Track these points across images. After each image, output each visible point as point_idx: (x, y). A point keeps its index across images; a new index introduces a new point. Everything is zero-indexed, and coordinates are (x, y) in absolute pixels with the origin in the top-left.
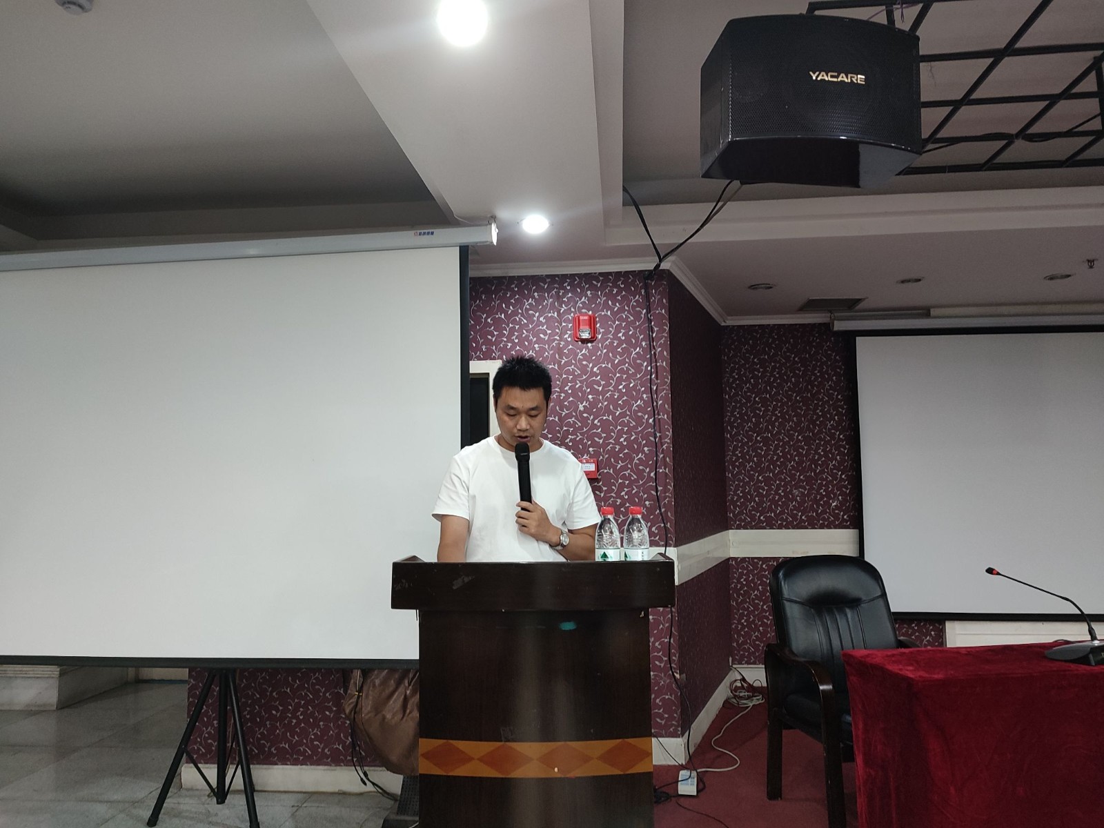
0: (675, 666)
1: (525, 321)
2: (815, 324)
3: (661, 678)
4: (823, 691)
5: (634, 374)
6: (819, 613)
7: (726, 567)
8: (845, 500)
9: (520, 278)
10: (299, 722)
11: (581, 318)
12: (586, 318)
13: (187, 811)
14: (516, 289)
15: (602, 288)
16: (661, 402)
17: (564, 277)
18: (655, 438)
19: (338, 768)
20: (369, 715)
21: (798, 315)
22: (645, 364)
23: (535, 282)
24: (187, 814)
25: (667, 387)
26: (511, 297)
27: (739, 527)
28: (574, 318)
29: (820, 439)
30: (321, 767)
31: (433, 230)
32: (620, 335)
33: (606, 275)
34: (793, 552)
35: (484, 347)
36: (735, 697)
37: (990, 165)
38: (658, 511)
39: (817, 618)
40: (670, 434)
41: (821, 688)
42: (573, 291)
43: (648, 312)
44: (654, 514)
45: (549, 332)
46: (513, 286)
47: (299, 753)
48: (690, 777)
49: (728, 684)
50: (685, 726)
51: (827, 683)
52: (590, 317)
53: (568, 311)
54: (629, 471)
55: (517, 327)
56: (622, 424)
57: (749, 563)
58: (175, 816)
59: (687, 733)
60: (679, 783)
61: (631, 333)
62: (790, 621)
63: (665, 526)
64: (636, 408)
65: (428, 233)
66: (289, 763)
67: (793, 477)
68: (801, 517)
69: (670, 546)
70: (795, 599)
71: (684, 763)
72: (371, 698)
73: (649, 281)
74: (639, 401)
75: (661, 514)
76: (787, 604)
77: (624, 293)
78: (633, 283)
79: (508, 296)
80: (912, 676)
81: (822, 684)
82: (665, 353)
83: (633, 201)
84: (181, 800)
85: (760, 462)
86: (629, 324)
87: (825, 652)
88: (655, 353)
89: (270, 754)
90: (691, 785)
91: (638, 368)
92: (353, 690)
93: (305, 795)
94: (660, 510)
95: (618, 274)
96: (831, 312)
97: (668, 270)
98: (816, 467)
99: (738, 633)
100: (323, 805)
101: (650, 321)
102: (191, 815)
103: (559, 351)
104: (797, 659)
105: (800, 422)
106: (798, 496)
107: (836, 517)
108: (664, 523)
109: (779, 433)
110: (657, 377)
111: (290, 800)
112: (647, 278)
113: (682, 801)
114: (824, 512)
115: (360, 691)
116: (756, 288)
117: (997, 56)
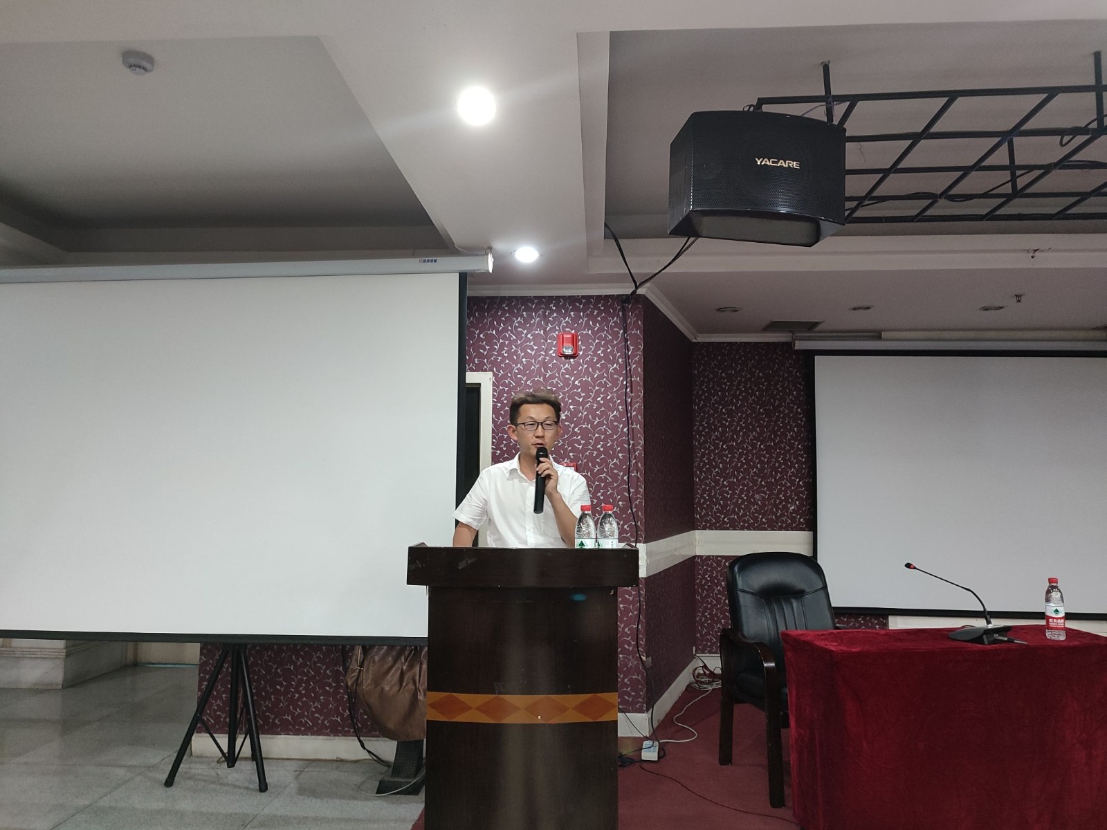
0: (642, 650)
1: (515, 338)
2: (778, 342)
3: (629, 660)
4: (767, 668)
5: (612, 388)
6: (769, 603)
7: (691, 565)
8: (801, 505)
9: (510, 299)
10: (301, 696)
11: (565, 336)
12: (569, 336)
13: (199, 774)
14: (507, 308)
15: (584, 310)
16: (635, 413)
17: (550, 299)
18: (629, 445)
19: (337, 738)
20: (370, 687)
21: (762, 335)
22: (621, 379)
23: (525, 301)
24: (199, 777)
25: (640, 400)
26: (502, 315)
27: (704, 528)
28: (558, 336)
29: (780, 448)
30: (321, 737)
31: (435, 258)
32: (600, 352)
33: (588, 298)
35: (476, 360)
36: (697, 682)
37: (920, 218)
38: (630, 511)
39: (766, 607)
40: (642, 442)
41: (765, 665)
42: (558, 311)
43: (624, 333)
44: (626, 513)
45: (535, 347)
46: (504, 305)
47: (301, 724)
48: (652, 746)
49: (692, 671)
50: (649, 704)
51: (771, 662)
52: (573, 335)
53: (553, 330)
54: (604, 475)
55: (507, 342)
56: (600, 432)
57: (713, 560)
58: (189, 778)
59: (651, 710)
60: (643, 750)
61: (609, 350)
62: (743, 609)
63: (635, 524)
64: (613, 418)
65: (432, 261)
66: (291, 733)
67: (755, 482)
68: (762, 519)
69: (640, 542)
70: (747, 589)
71: (648, 736)
72: (371, 672)
73: (627, 305)
74: (615, 412)
75: (633, 513)
76: (741, 595)
77: (604, 314)
78: (612, 306)
79: (499, 314)
80: (833, 649)
81: (766, 662)
82: (639, 369)
83: (613, 235)
84: (192, 766)
85: (725, 468)
86: (607, 342)
87: (772, 635)
88: (630, 369)
89: (275, 725)
90: (653, 751)
91: (614, 382)
92: (354, 666)
93: (306, 762)
94: (632, 510)
95: (599, 298)
96: (791, 332)
97: (644, 295)
98: (776, 474)
99: (702, 624)
100: (323, 770)
101: (626, 340)
102: (204, 778)
103: (545, 364)
104: (748, 641)
105: (762, 432)
106: (759, 500)
107: (793, 520)
108: (635, 522)
109: (743, 442)
110: (631, 392)
111: (292, 766)
112: (624, 302)
113: (644, 765)
114: (782, 515)
115: (361, 666)
116: (724, 311)
117: (915, 138)
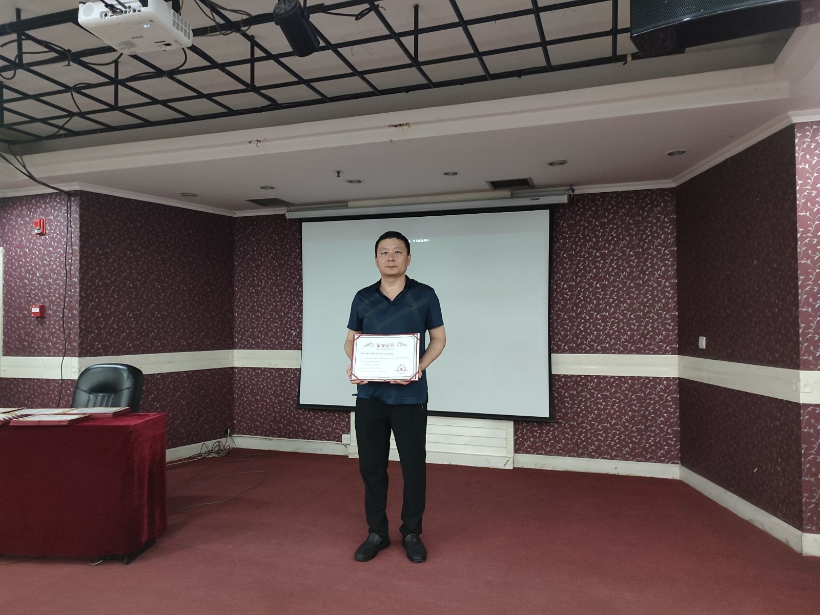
1: (14, 224)
5: (63, 254)
8: (300, 332)
9: (13, 198)
12: (38, 221)
14: (11, 205)
16: (75, 271)
17: (32, 196)
21: (272, 209)
22: (68, 248)
23: (20, 200)
25: (77, 262)
26: (8, 210)
27: (240, 348)
29: (288, 291)
32: (57, 230)
33: (51, 194)
34: (269, 365)
40: (78, 290)
42: (36, 205)
53: (33, 217)
54: (59, 312)
55: (11, 227)
56: (57, 284)
57: (245, 371)
61: (62, 229)
64: (63, 275)
67: (271, 316)
68: (275, 341)
77: (59, 205)
78: (63, 199)
82: (77, 241)
85: (253, 306)
86: (61, 224)
88: (73, 241)
95: (57, 194)
97: (80, 190)
98: (285, 309)
99: (238, 415)
101: (71, 222)
105: (277, 280)
106: (274, 328)
107: (295, 342)
109: (265, 287)
110: (73, 256)
114: (288, 339)
